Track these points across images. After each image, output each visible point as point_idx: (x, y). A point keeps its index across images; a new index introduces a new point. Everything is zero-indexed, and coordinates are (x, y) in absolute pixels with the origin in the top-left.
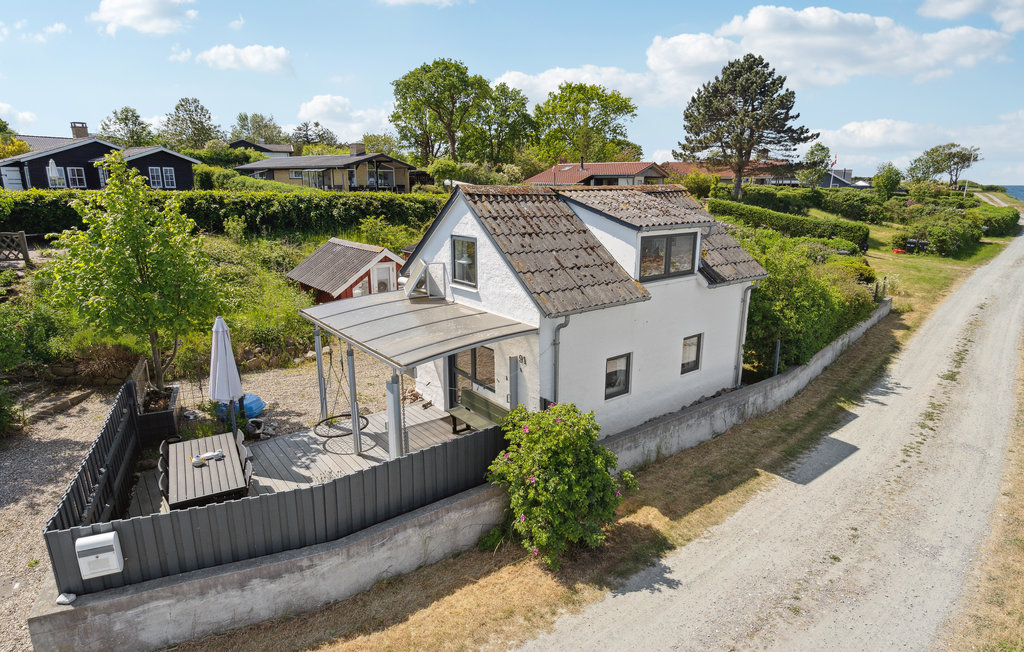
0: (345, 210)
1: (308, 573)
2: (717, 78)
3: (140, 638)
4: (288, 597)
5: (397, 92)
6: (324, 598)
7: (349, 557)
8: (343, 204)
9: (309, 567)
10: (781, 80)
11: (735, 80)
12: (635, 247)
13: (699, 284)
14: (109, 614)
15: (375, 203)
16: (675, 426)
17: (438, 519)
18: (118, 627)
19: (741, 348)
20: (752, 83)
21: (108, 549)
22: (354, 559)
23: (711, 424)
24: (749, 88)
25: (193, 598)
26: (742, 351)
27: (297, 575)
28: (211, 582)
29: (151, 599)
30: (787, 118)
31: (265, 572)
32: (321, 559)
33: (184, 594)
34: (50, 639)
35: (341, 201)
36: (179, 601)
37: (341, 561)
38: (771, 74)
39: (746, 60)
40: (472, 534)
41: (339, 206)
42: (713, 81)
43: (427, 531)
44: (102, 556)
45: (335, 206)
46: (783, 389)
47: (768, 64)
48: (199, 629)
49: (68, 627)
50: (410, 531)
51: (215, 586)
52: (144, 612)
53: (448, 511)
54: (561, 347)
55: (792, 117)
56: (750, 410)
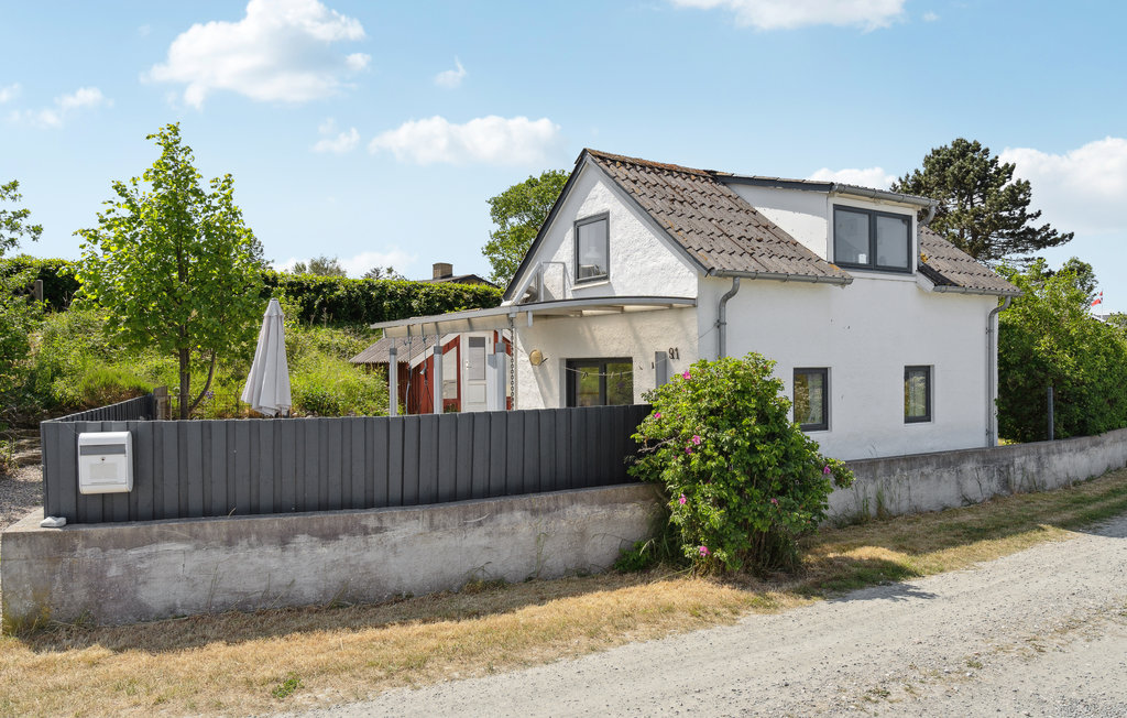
0: (427, 302)
1: (374, 538)
2: (917, 172)
3: (139, 596)
4: (344, 573)
5: (494, 212)
6: (393, 585)
7: (433, 527)
8: (425, 294)
9: (378, 530)
10: (1009, 170)
11: (943, 170)
12: (826, 218)
13: (921, 289)
14: (104, 550)
15: (466, 296)
16: (902, 470)
17: (557, 508)
18: (113, 572)
19: (993, 403)
20: (968, 172)
21: (116, 449)
22: (439, 534)
23: (958, 483)
24: (964, 178)
25: (217, 548)
26: (995, 409)
27: (359, 540)
28: (243, 528)
29: (164, 537)
30: (1023, 217)
31: (316, 526)
32: (393, 520)
33: (205, 539)
34: (25, 572)
35: (423, 291)
36: (197, 548)
37: (420, 529)
38: (994, 162)
39: (956, 145)
40: (606, 550)
41: (420, 296)
42: (912, 174)
43: (542, 523)
44: (110, 458)
45: (414, 297)
46: (1066, 458)
47: (987, 150)
48: (219, 599)
49: (50, 559)
50: (518, 515)
51: (248, 535)
52: (150, 556)
53: (573, 501)
54: (729, 329)
55: (1031, 216)
56: (1018, 478)
